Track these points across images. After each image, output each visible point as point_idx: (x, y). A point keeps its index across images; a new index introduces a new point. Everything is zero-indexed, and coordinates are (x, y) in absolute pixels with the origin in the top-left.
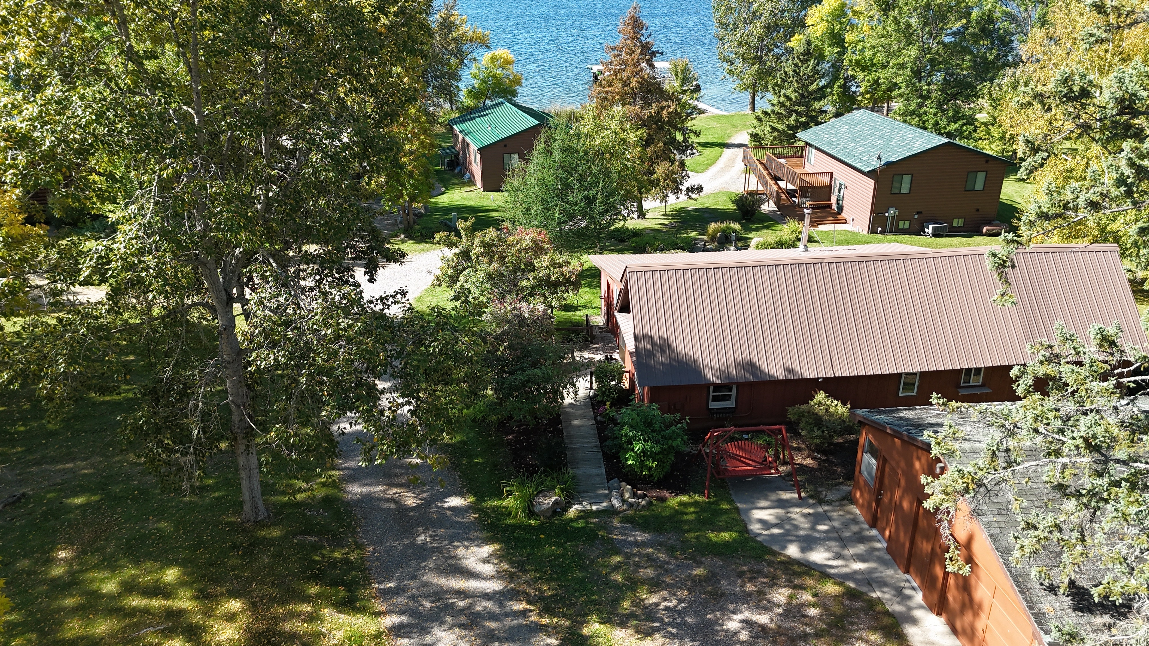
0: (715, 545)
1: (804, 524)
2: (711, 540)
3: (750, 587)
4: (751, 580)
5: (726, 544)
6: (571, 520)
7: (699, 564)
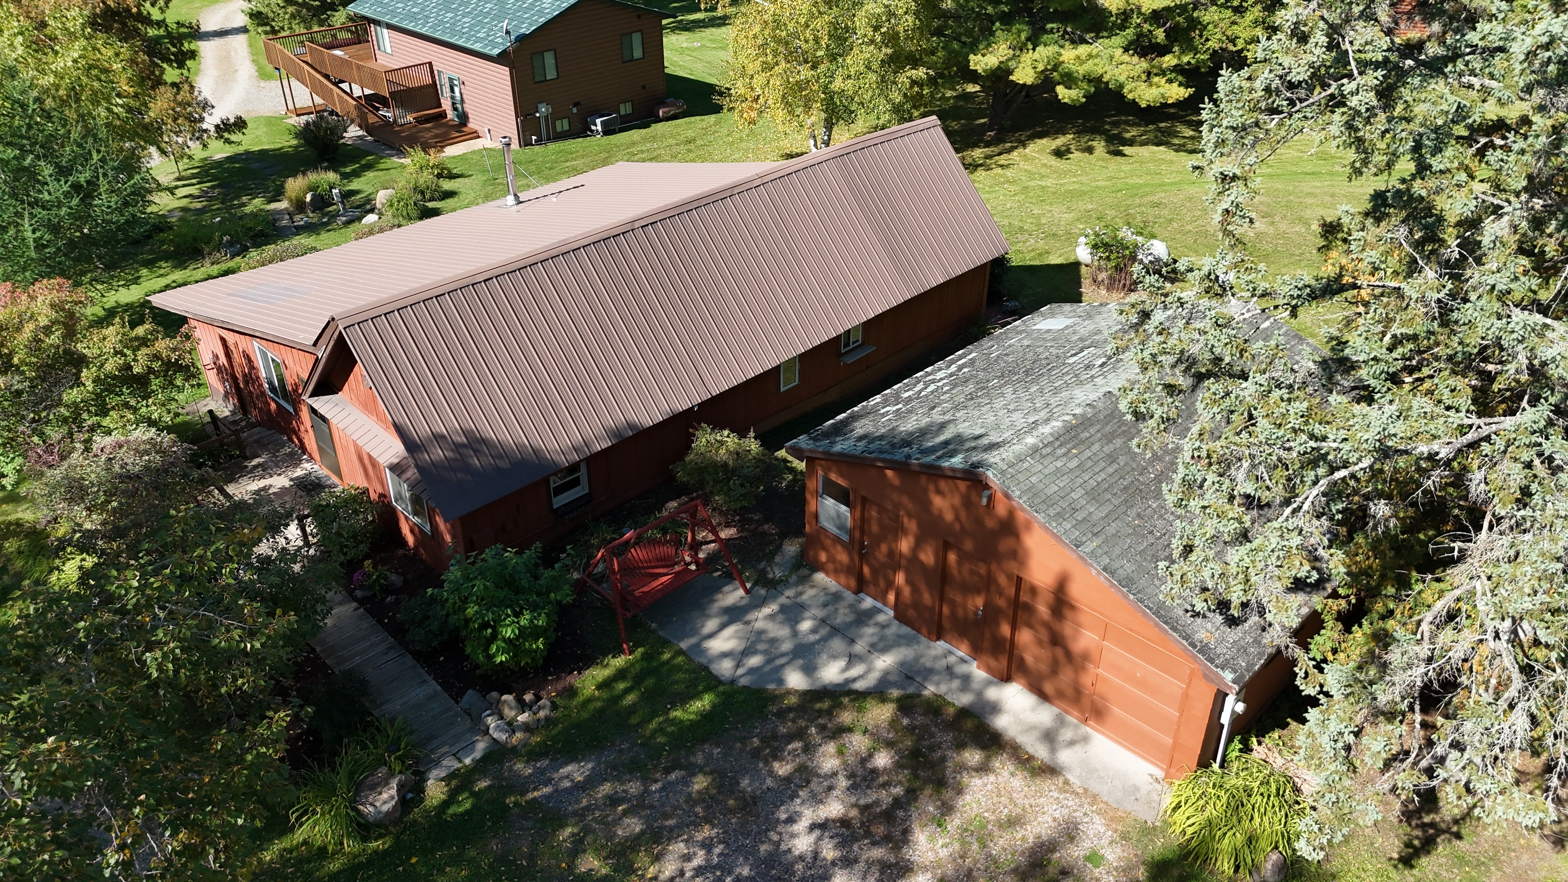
0: (693, 726)
1: (779, 631)
2: (681, 722)
3: (782, 769)
4: (776, 756)
5: (706, 717)
6: (445, 805)
7: (692, 770)
